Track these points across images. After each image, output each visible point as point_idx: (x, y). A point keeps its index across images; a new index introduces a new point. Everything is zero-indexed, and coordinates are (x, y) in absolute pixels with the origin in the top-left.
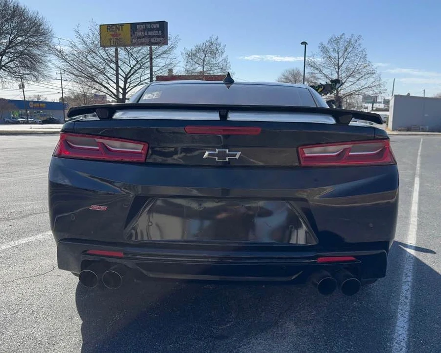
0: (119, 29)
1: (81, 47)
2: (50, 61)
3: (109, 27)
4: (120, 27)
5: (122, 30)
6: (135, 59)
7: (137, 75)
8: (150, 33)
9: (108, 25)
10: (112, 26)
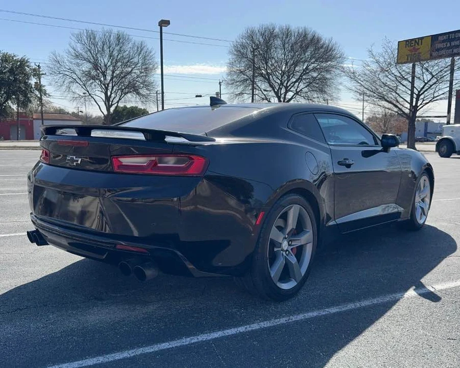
0: (418, 44)
1: (374, 67)
2: (341, 84)
3: (408, 42)
4: (420, 41)
5: (421, 44)
6: (431, 73)
7: (431, 91)
8: (453, 44)
9: (407, 41)
10: (411, 41)
